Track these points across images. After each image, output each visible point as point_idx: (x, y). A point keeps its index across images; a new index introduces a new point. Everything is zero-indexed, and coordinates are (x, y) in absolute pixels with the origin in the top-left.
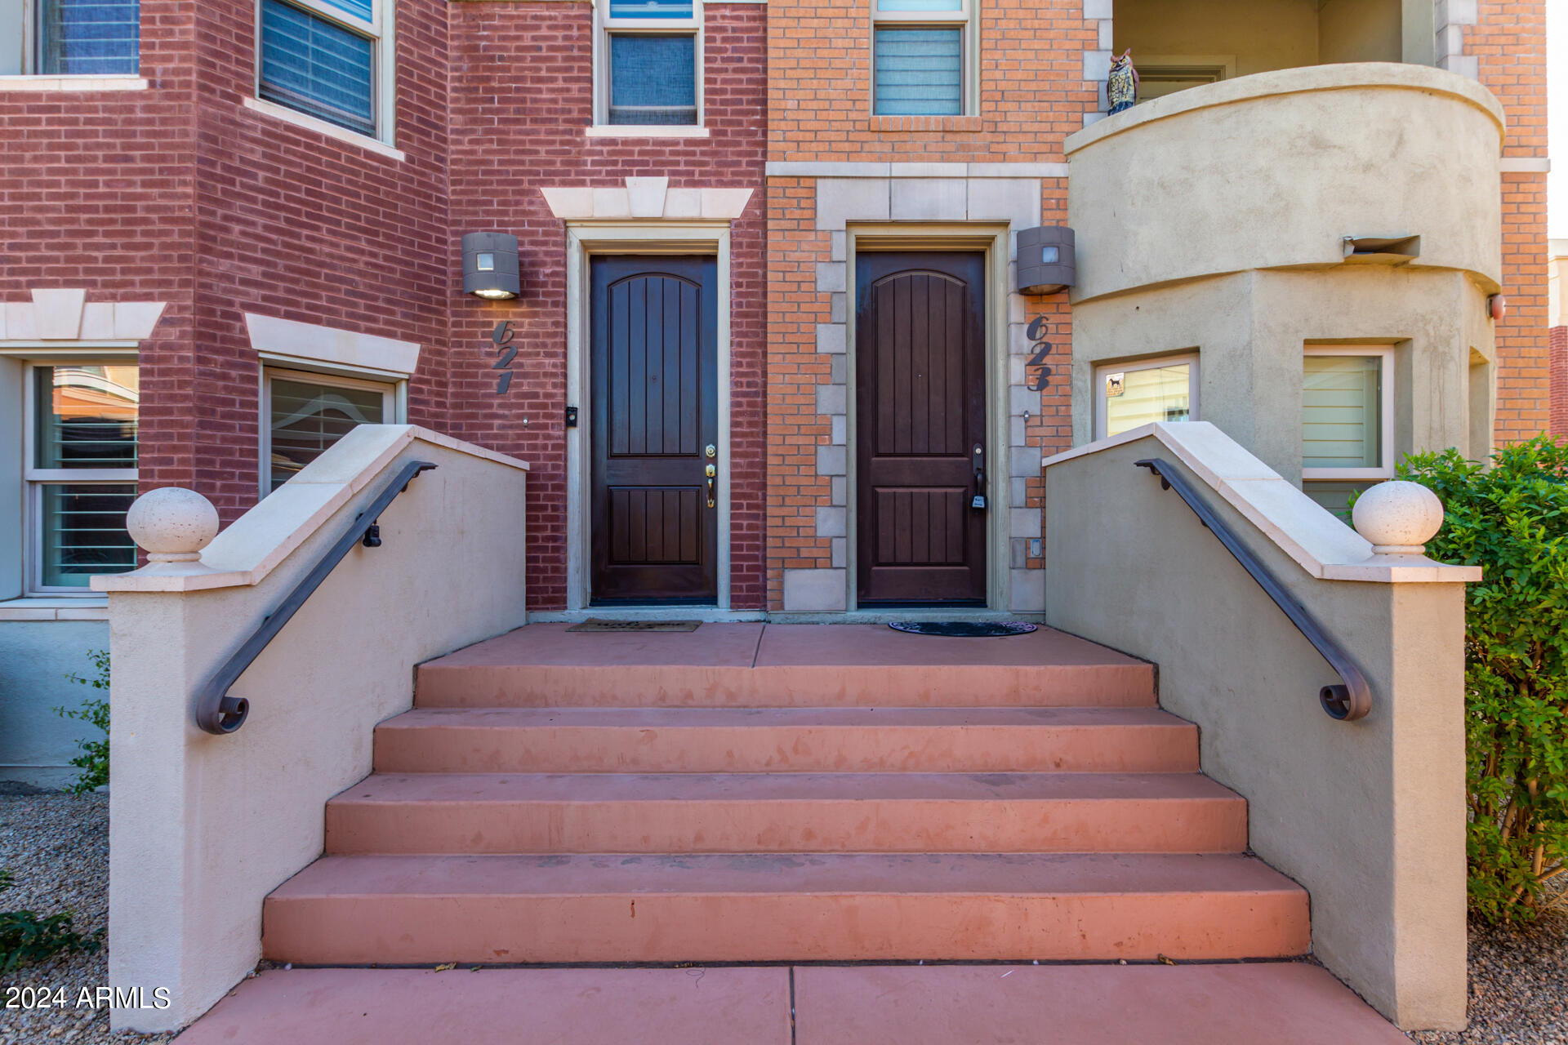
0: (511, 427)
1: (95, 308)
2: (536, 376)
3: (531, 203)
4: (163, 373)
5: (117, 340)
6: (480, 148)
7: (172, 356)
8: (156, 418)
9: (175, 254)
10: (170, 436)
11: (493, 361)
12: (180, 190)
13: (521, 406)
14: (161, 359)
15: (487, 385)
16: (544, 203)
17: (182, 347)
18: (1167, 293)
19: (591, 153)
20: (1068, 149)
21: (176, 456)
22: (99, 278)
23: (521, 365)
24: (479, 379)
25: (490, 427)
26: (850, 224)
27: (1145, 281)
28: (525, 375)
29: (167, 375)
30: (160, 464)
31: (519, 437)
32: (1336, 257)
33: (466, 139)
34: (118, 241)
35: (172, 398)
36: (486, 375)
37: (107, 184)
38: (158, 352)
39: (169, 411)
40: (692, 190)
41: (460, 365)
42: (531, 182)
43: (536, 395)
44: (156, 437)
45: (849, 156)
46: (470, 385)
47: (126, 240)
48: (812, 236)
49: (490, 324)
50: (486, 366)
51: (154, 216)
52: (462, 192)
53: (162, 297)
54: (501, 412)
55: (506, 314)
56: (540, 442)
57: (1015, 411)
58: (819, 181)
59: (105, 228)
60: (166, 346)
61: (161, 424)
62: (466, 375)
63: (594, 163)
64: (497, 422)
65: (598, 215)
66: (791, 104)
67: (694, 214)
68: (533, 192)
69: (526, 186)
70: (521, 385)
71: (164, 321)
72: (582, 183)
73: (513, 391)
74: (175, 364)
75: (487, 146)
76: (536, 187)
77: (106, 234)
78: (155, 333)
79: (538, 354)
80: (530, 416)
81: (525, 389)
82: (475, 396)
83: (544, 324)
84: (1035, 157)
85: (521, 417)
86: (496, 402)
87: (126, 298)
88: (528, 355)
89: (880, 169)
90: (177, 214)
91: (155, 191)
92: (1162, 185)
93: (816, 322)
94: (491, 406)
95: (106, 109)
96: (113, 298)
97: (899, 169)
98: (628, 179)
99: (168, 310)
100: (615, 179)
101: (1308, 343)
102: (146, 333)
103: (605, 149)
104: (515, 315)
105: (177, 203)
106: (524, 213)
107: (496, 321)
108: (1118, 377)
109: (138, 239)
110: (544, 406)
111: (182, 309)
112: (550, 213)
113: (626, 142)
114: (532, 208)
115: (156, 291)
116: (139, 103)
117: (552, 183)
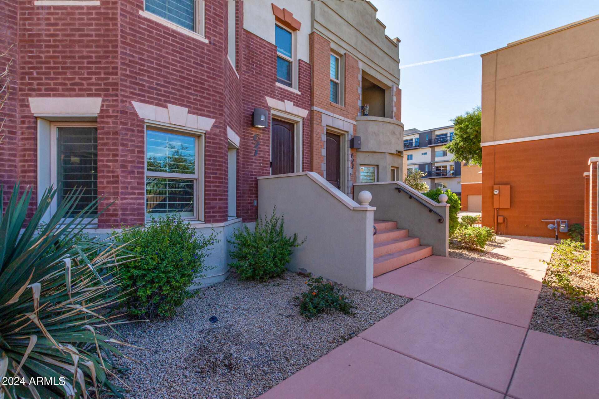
0: (258, 166)
1: (191, 116)
2: (264, 151)
3: (263, 100)
4: (214, 143)
5: (198, 129)
6: (250, 79)
7: (217, 138)
8: (212, 159)
9: (218, 104)
10: (216, 165)
11: (253, 145)
12: (219, 83)
13: (260, 160)
14: (213, 139)
15: (251, 153)
16: (266, 101)
17: (220, 136)
18: (373, 154)
19: (277, 90)
20: (357, 119)
21: (218, 172)
22: (192, 106)
23: (260, 148)
24: (250, 150)
25: (252, 165)
26: (327, 126)
27: (372, 151)
28: (261, 151)
29: (216, 144)
30: (213, 174)
31: (260, 169)
32: (395, 152)
33: (247, 74)
34: (199, 94)
35: (217, 152)
36: (252, 149)
37: (195, 72)
38: (212, 136)
39: (216, 157)
40: (297, 108)
41: (245, 145)
42: (263, 94)
43: (263, 157)
44: (212, 165)
45: (327, 109)
46: (247, 152)
47: (201, 94)
48: (321, 127)
49: (252, 134)
50: (251, 147)
51: (211, 89)
52: (245, 91)
53: (213, 118)
54: (255, 161)
55: (256, 132)
56: (265, 171)
57: (349, 173)
58: (322, 114)
59: (194, 88)
60: (214, 134)
61: (213, 161)
62: (247, 149)
63: (277, 93)
64: (254, 164)
65: (278, 108)
66: (318, 94)
67: (297, 114)
68: (264, 97)
69: (262, 94)
70: (260, 154)
71: (214, 126)
72: (274, 98)
73: (258, 155)
74: (218, 141)
75: (252, 79)
76: (264, 96)
77: (194, 90)
78: (211, 129)
79: (264, 145)
80: (263, 164)
81: (261, 155)
82: (248, 155)
83: (266, 137)
84: (352, 119)
85: (260, 163)
86: (254, 158)
87: (202, 115)
88: (262, 145)
89: (331, 114)
90: (218, 90)
91: (212, 81)
92: (375, 133)
93: (321, 148)
94: (252, 159)
95: (194, 45)
96: (197, 114)
97: (335, 115)
98: (285, 101)
99: (216, 122)
100: (282, 100)
101: (392, 167)
102: (208, 128)
103: (280, 90)
104: (259, 132)
105: (218, 87)
106: (262, 102)
107: (254, 133)
108: (363, 168)
109: (205, 95)
110: (266, 161)
111: (220, 123)
112: (267, 104)
113: (284, 90)
114: (263, 102)
115: (212, 115)
116: (206, 48)
117: (268, 96)
